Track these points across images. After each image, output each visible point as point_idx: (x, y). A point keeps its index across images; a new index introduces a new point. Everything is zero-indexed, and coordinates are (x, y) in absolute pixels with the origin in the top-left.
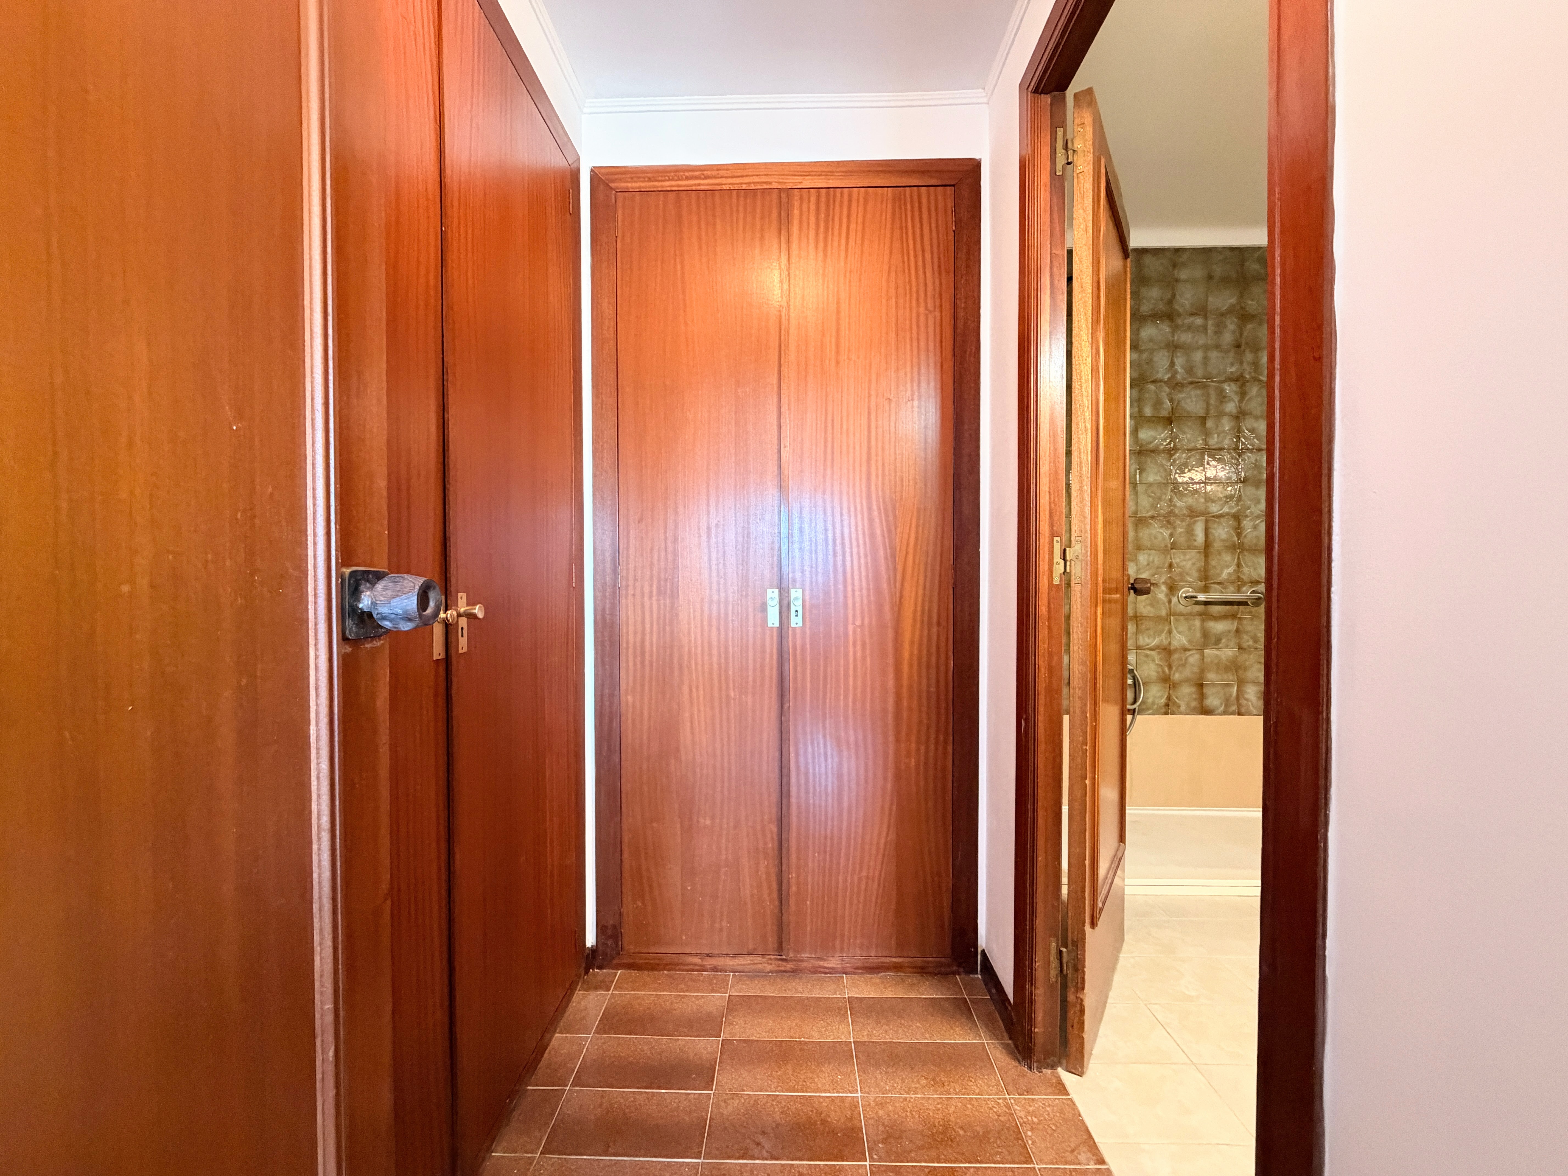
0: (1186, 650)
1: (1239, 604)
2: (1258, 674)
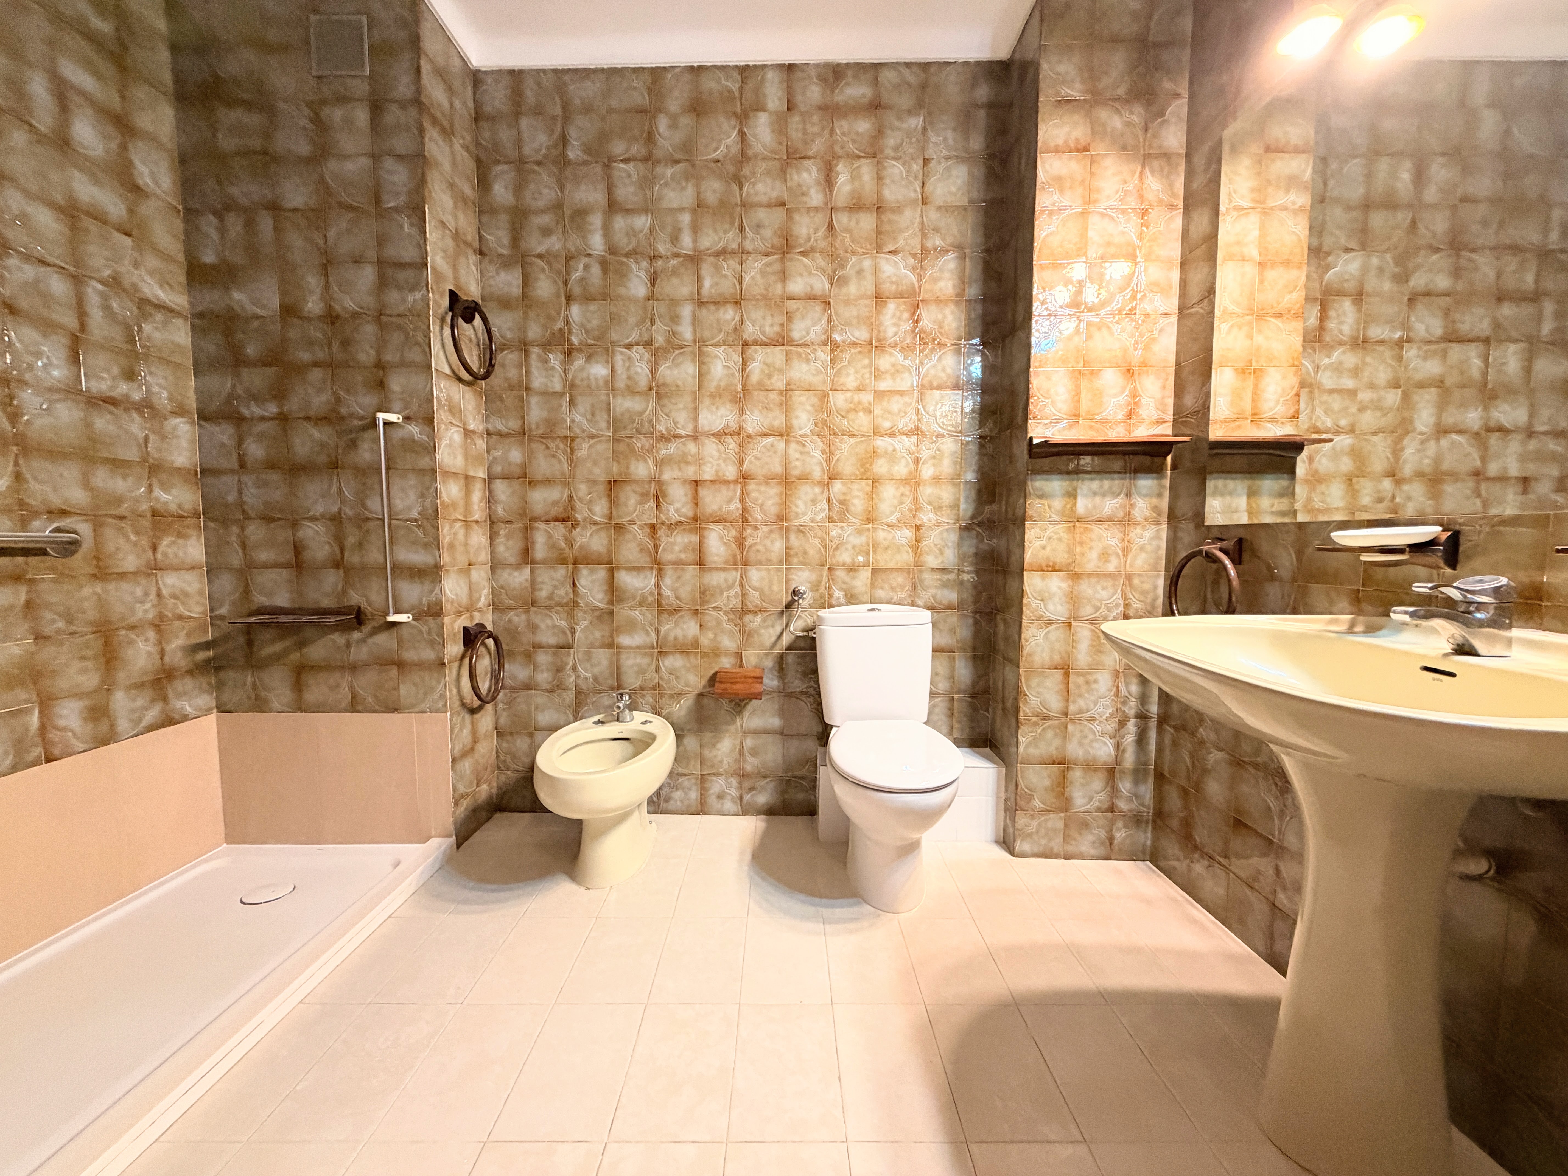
1: (26, 552)
2: (81, 679)
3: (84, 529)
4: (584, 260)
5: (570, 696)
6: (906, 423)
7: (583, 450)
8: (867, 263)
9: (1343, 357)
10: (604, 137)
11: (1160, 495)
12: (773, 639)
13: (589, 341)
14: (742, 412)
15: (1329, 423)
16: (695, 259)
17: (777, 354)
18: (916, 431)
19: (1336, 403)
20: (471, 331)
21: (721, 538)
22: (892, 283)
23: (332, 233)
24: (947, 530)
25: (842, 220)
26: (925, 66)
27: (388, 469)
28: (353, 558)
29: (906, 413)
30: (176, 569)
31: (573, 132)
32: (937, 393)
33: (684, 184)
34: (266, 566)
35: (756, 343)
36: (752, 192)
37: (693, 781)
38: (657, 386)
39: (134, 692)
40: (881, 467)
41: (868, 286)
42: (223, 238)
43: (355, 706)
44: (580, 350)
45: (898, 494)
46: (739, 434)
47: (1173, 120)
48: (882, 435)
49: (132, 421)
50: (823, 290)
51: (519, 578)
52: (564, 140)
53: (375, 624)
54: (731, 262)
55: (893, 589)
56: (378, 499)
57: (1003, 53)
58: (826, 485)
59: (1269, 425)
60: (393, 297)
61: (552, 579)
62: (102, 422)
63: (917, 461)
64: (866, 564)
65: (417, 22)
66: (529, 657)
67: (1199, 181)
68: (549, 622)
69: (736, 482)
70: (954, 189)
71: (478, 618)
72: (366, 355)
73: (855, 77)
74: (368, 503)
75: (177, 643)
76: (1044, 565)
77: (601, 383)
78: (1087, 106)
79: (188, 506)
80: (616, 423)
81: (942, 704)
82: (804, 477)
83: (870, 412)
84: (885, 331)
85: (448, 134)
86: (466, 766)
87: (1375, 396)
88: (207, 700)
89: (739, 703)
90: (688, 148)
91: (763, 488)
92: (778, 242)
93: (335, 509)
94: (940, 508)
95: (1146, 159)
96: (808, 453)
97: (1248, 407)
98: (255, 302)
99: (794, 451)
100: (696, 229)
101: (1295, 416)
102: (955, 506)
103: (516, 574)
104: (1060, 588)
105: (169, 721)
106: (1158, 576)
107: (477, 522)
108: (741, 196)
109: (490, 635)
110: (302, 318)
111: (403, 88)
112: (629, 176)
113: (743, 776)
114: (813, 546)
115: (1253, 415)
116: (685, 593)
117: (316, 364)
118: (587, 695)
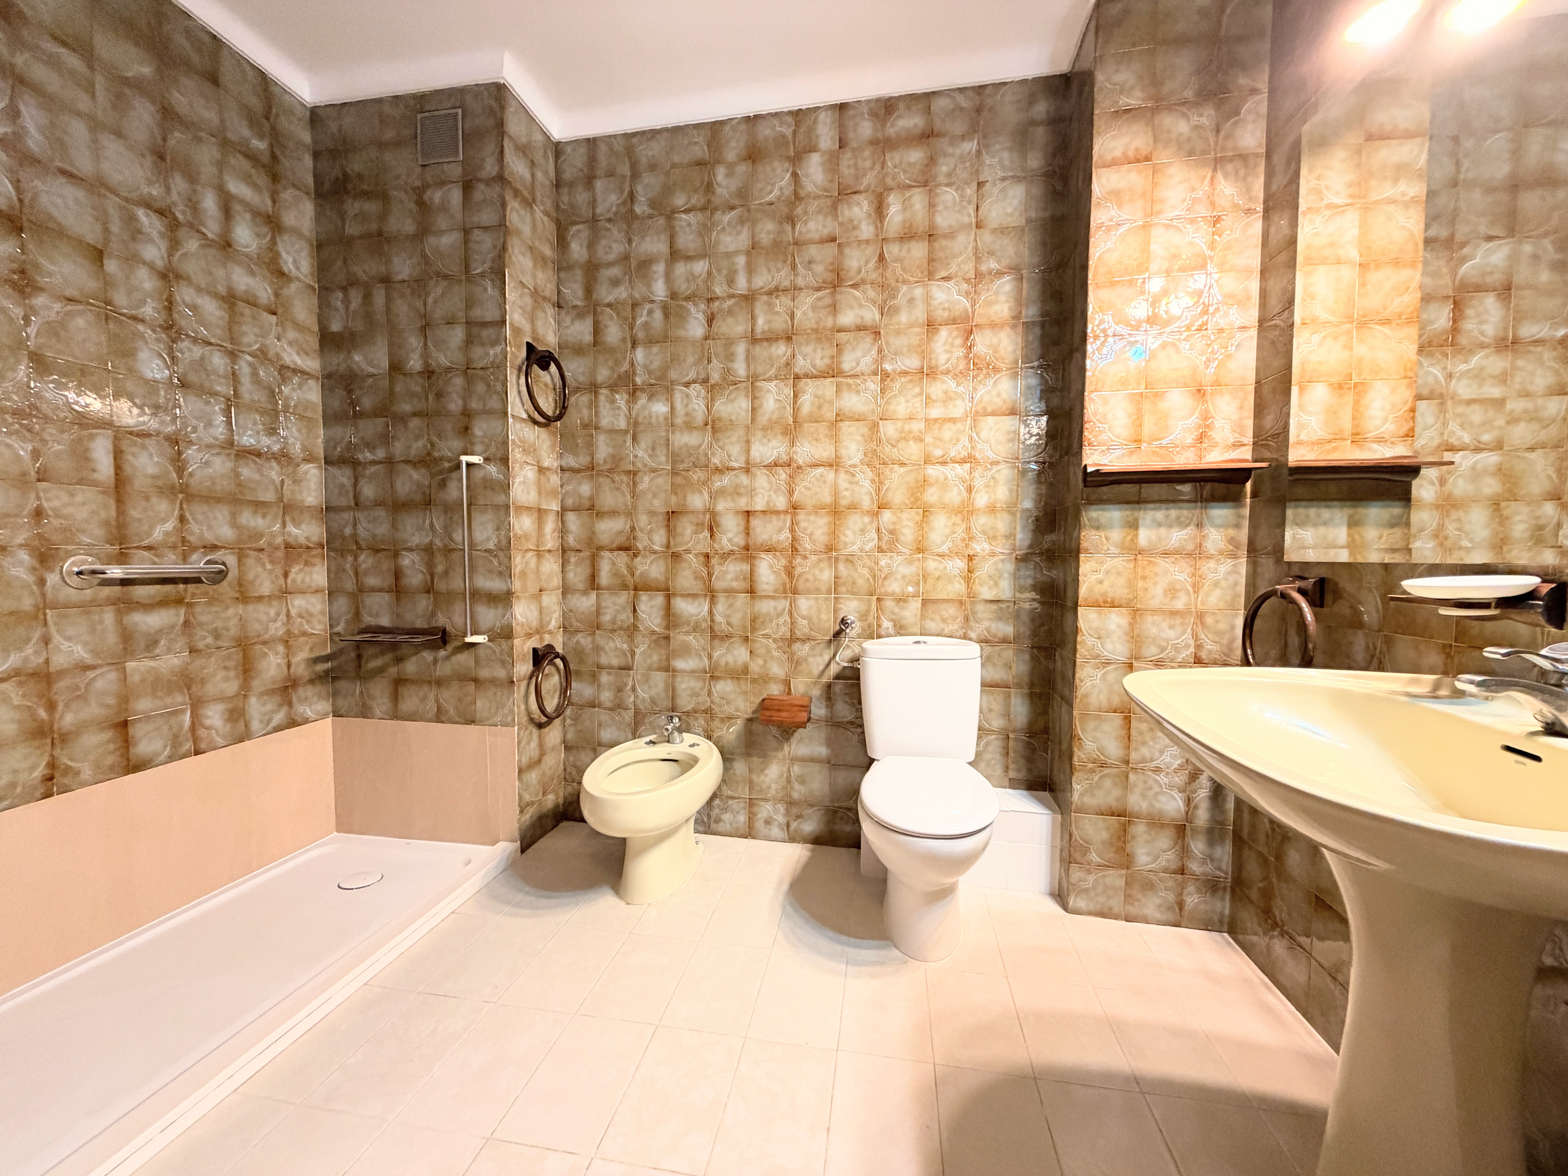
0: (87, 668)
1: (186, 581)
2: (224, 686)
3: (231, 560)
4: (648, 306)
5: (629, 716)
6: (957, 451)
7: (645, 482)
8: (918, 292)
9: (1484, 362)
10: (668, 190)
11: (1238, 526)
12: (821, 668)
13: (653, 381)
14: (792, 443)
15: (1467, 439)
16: (749, 298)
17: (827, 387)
18: (969, 459)
19: (1476, 415)
20: (547, 378)
21: (771, 567)
22: (944, 309)
23: (431, 298)
24: (1002, 561)
25: (893, 250)
26: (980, 89)
27: (470, 505)
28: (441, 586)
29: (958, 441)
30: (302, 592)
31: (639, 189)
32: (991, 420)
33: (739, 228)
34: (373, 590)
35: (807, 376)
36: (804, 230)
37: (742, 805)
38: (713, 422)
39: (266, 697)
40: (931, 495)
41: (919, 314)
42: (347, 308)
43: (439, 717)
44: (643, 390)
45: (950, 524)
46: (789, 465)
47: (1250, 118)
48: (933, 464)
49: (272, 468)
50: (874, 320)
51: (585, 603)
52: (632, 197)
53: (457, 643)
54: (783, 299)
55: (944, 620)
56: (460, 531)
57: (1063, 66)
58: (875, 514)
59: (1375, 446)
60: (477, 352)
61: (615, 604)
62: (247, 472)
63: (970, 489)
64: (916, 595)
65: (502, 108)
66: (594, 677)
67: (1280, 181)
68: (612, 645)
69: (786, 512)
70: (1009, 210)
71: (547, 640)
72: (454, 405)
73: (909, 108)
74: (454, 535)
75: (301, 656)
76: (1101, 600)
77: (661, 419)
78: (1149, 115)
79: (315, 539)
80: (675, 458)
81: (995, 744)
82: (853, 507)
83: (921, 440)
84: (937, 359)
85: (529, 203)
86: (533, 777)
87: (1530, 406)
88: (324, 706)
89: (787, 731)
90: (743, 194)
91: (812, 518)
92: (830, 276)
93: (427, 541)
94: (995, 537)
95: (1218, 163)
96: (857, 483)
97: (1347, 425)
98: (370, 363)
99: (843, 480)
100: (751, 270)
101: (1410, 434)
102: (1011, 536)
103: (584, 599)
104: (1119, 626)
105: (292, 723)
106: (1236, 615)
107: (549, 551)
108: (794, 235)
109: (557, 656)
110: (405, 375)
111: (490, 168)
112: (689, 225)
113: (790, 803)
114: (862, 575)
115: (1353, 434)
116: (736, 619)
117: (415, 414)
118: (645, 715)
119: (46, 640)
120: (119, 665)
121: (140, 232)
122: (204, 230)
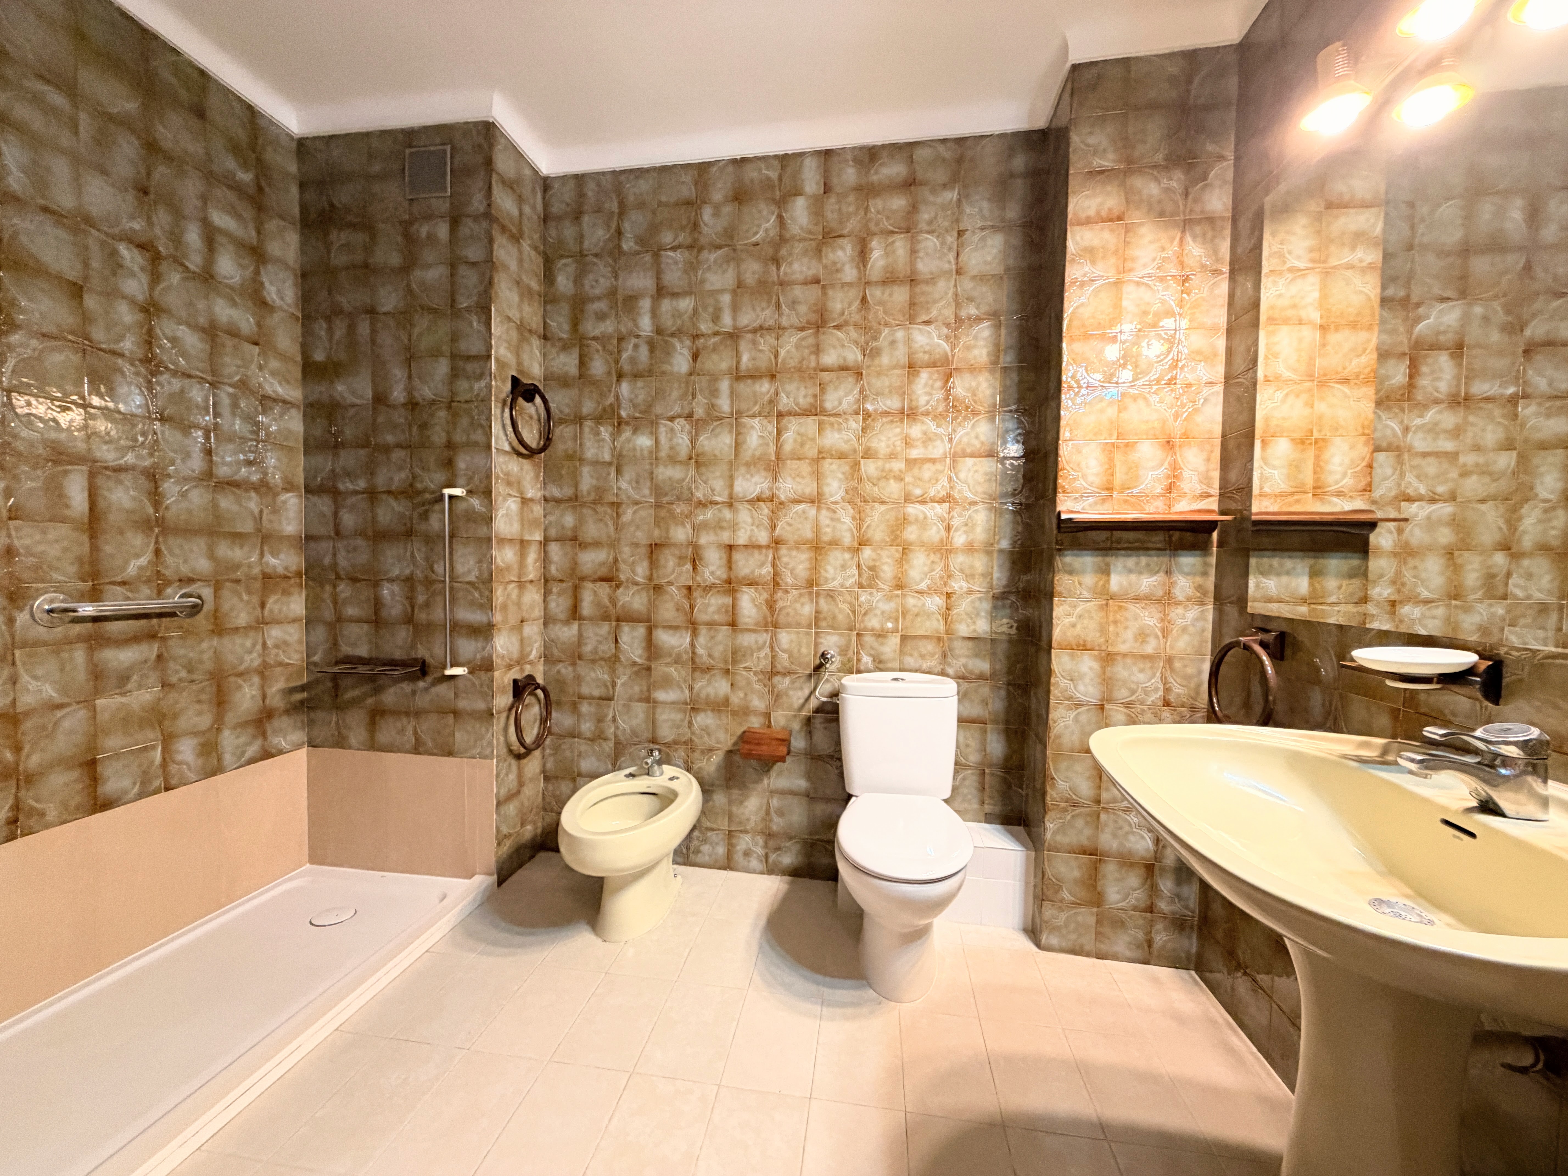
0: (55, 707)
1: (160, 615)
2: (196, 720)
3: (207, 592)
4: (634, 341)
5: (608, 747)
6: (937, 489)
7: (628, 515)
8: (900, 334)
9: (1438, 417)
10: (654, 228)
11: (1205, 574)
12: (801, 701)
13: (637, 415)
14: (775, 480)
15: (1423, 490)
16: (734, 336)
17: (810, 424)
18: (947, 499)
19: (1431, 467)
20: (532, 409)
21: (753, 600)
22: (925, 352)
23: (416, 331)
24: (980, 599)
25: (875, 294)
26: (961, 141)
27: (451, 537)
28: (421, 616)
29: (937, 480)
30: (279, 622)
31: (627, 226)
32: (970, 461)
33: (725, 266)
34: (352, 620)
35: (790, 413)
36: (789, 271)
37: (721, 836)
38: (698, 456)
39: (239, 730)
40: (911, 533)
41: (901, 355)
42: (331, 340)
43: (417, 748)
44: (627, 423)
45: (929, 562)
46: (772, 501)
47: (1217, 183)
48: (913, 503)
49: (250, 499)
50: (856, 361)
51: (567, 633)
52: (619, 233)
53: (437, 675)
54: (768, 337)
55: (922, 657)
56: (442, 564)
57: (1041, 123)
58: (855, 551)
59: (1335, 499)
60: (462, 385)
61: (597, 634)
62: (226, 502)
63: (948, 529)
64: (895, 631)
65: (491, 146)
66: (574, 707)
67: (1245, 244)
68: (593, 675)
69: (768, 547)
70: (989, 259)
71: (528, 670)
72: (438, 436)
73: (892, 157)
74: (436, 566)
75: (277, 687)
76: (1074, 643)
77: (646, 453)
78: (1121, 175)
79: (294, 568)
80: (658, 490)
81: (971, 779)
82: (834, 543)
83: (902, 480)
84: (917, 400)
85: (516, 239)
86: (511, 809)
87: (1481, 460)
88: (299, 736)
89: (767, 764)
90: (730, 234)
91: (794, 553)
92: (813, 317)
93: (407, 572)
94: (972, 576)
95: (1187, 224)
96: (838, 520)
97: (1308, 479)
98: (354, 393)
99: (824, 517)
100: (735, 308)
101: (1368, 488)
102: (987, 575)
103: (565, 629)
104: (1091, 668)
105: (266, 755)
106: (1203, 660)
107: (531, 581)
108: (778, 276)
109: (538, 686)
110: (388, 406)
111: (477, 204)
112: (676, 263)
113: (769, 835)
114: (842, 610)
115: (1314, 488)
116: (717, 652)
117: (399, 446)
118: (625, 746)
119: (14, 680)
120: (88, 703)
121: (121, 266)
122: (187, 264)
